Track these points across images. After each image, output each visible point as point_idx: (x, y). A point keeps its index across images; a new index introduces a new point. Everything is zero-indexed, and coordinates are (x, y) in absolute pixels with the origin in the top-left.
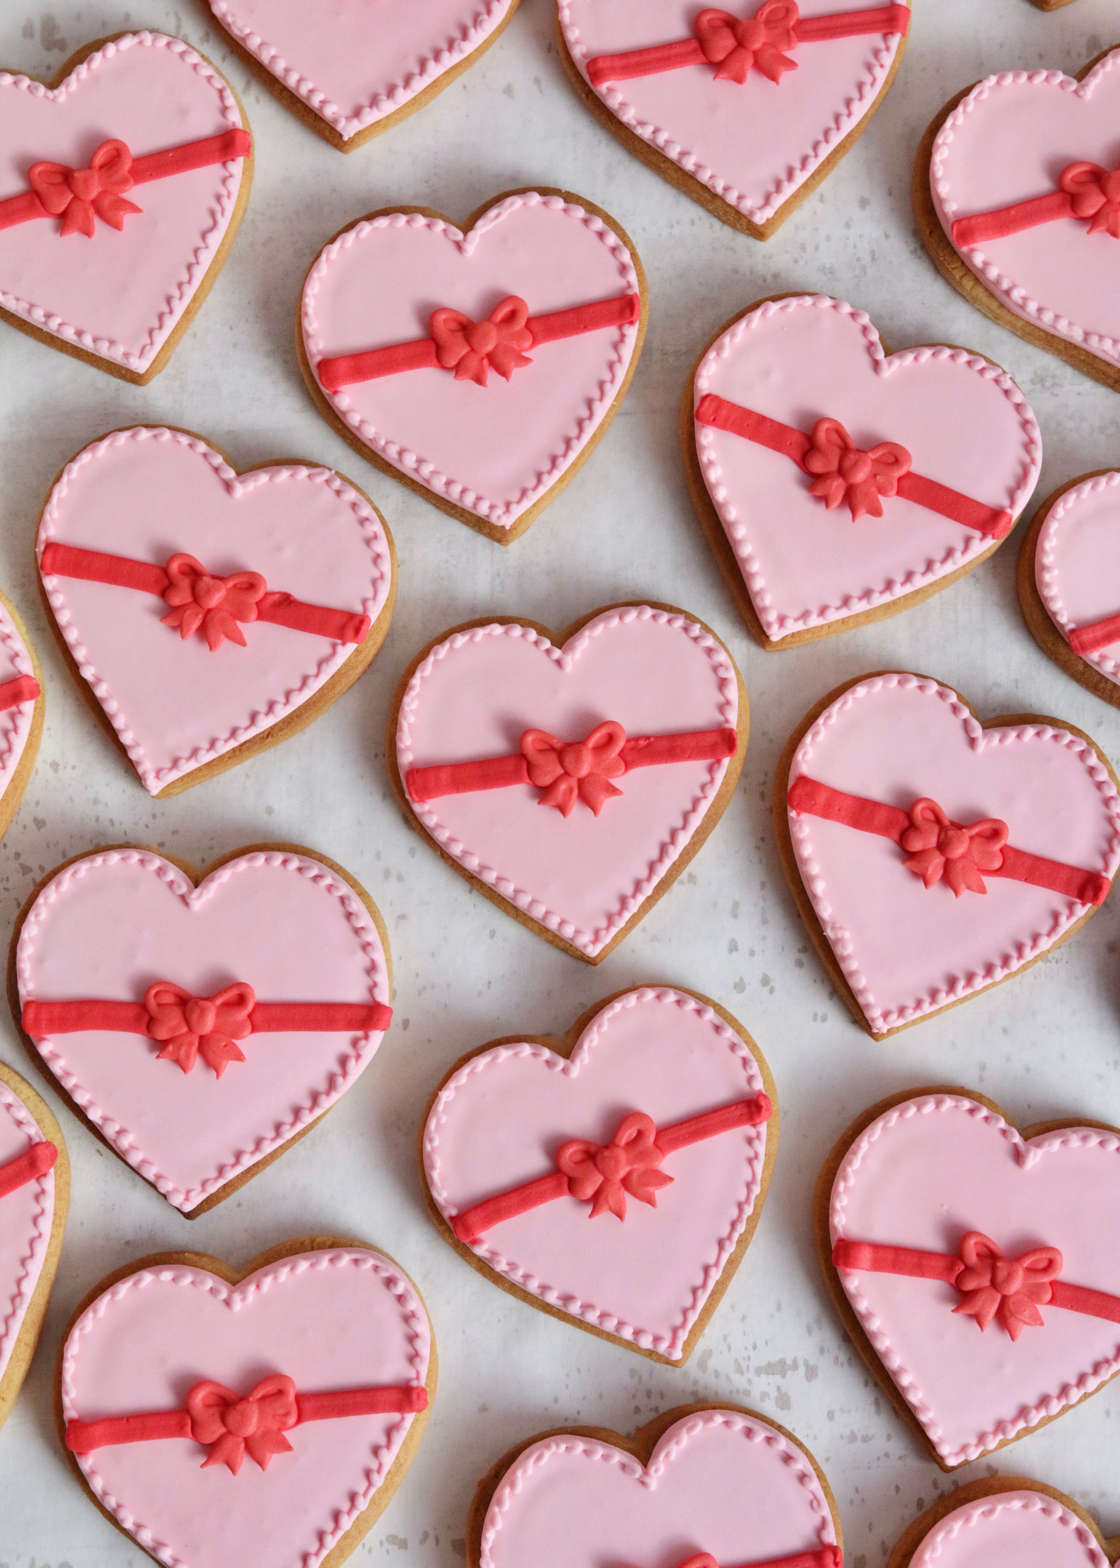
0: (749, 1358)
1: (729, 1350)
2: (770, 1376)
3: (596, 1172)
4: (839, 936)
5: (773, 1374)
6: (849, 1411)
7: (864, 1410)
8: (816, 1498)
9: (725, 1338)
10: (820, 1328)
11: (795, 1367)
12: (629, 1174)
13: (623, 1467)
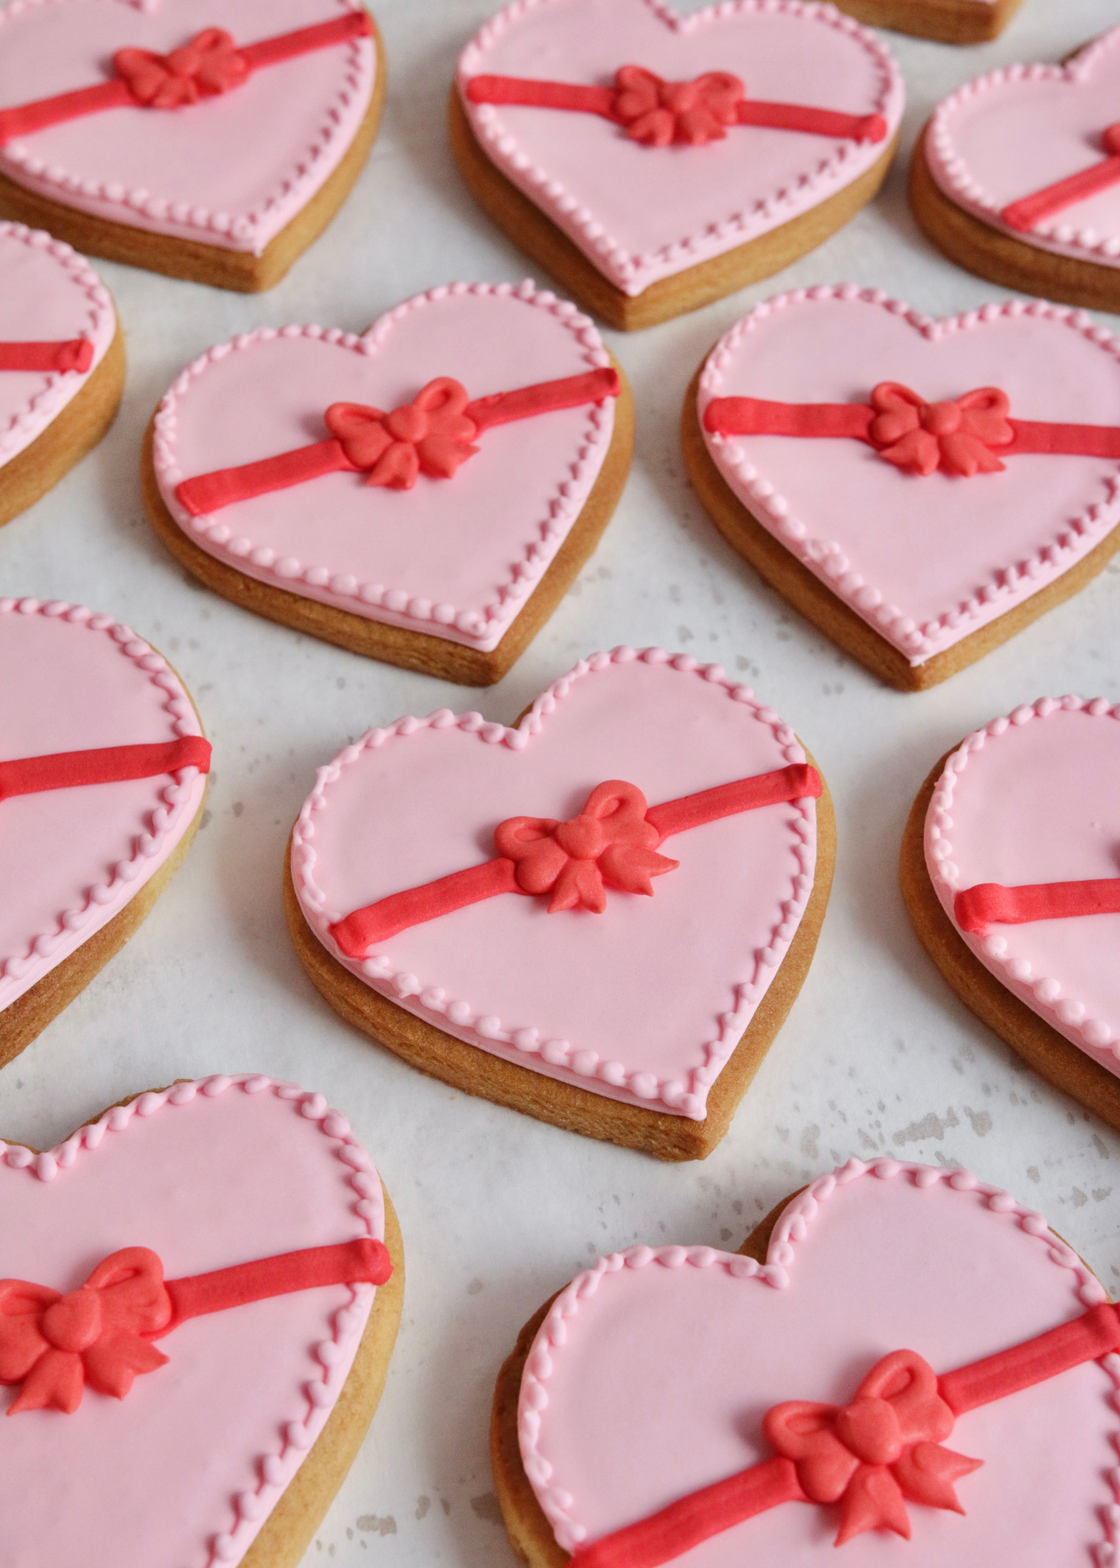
0: (878, 1124)
1: (844, 1120)
2: (920, 1142)
3: (556, 848)
4: (826, 552)
5: (924, 1138)
6: (1059, 1162)
7: (1082, 1155)
8: (1053, 1246)
9: (832, 1105)
10: (972, 1060)
11: (953, 1120)
12: (608, 850)
13: (727, 1267)
